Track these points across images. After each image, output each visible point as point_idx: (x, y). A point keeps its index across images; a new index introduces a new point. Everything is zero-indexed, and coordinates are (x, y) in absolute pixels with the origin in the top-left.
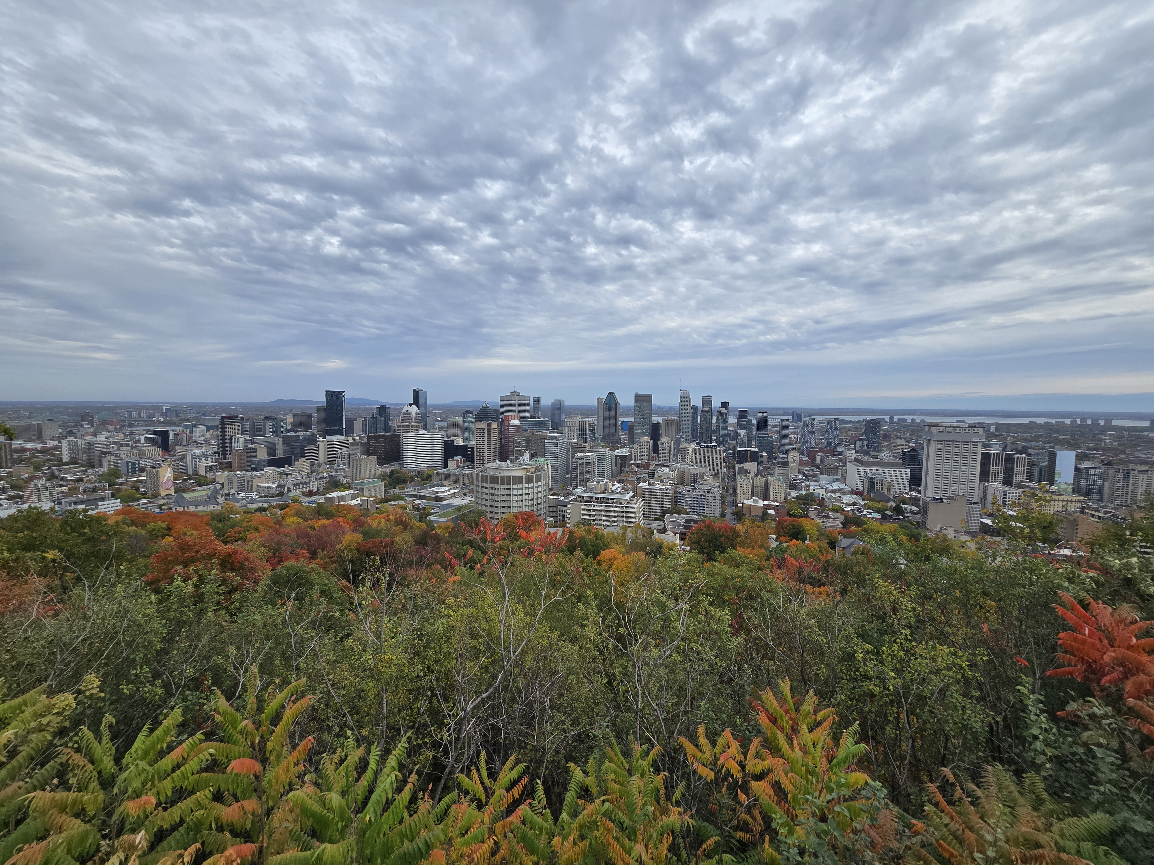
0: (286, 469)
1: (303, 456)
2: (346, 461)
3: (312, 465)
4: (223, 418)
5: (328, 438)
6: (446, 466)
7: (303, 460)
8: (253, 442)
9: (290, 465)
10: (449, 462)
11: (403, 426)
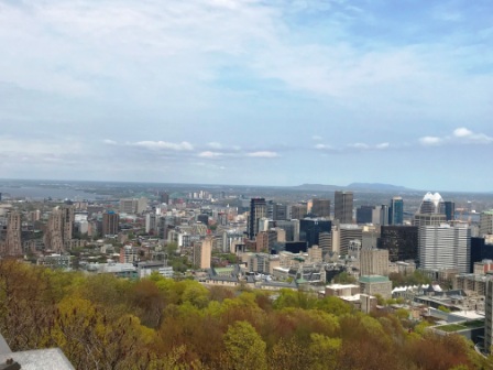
0: (300, 255)
1: (317, 243)
2: (358, 253)
3: (324, 254)
4: (253, 201)
5: (343, 226)
6: (472, 271)
7: (316, 247)
8: (275, 226)
9: (305, 251)
10: (476, 266)
11: (423, 218)
